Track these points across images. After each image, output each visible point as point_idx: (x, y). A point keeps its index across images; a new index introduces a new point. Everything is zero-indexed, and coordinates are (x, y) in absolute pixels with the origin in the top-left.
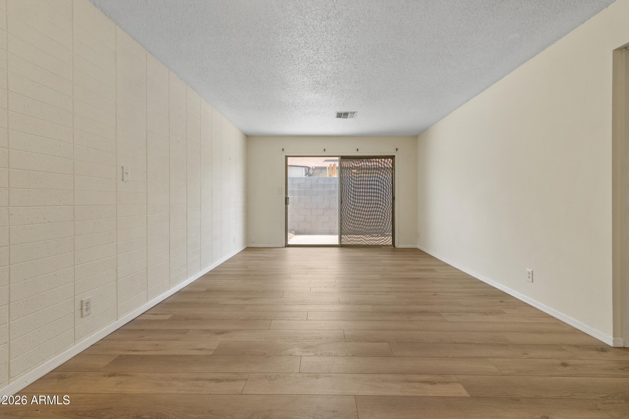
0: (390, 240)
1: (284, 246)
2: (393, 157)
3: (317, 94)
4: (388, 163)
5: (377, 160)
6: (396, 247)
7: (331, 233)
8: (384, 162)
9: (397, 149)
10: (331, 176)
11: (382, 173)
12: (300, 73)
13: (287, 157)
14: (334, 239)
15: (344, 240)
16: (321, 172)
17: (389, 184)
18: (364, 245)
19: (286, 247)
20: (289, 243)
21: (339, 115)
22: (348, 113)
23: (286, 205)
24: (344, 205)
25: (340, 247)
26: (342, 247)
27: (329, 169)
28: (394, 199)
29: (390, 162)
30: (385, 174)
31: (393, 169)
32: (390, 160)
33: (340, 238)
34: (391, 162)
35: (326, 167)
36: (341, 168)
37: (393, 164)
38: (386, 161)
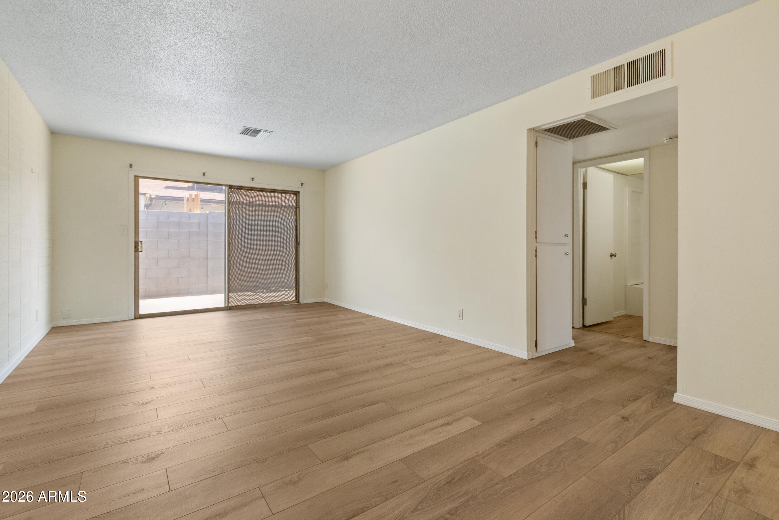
0: (293, 294)
1: (133, 318)
2: (297, 193)
3: (234, 99)
4: (291, 199)
5: (276, 194)
6: (301, 303)
7: (214, 292)
8: (285, 198)
9: (302, 184)
10: (190, 210)
11: (282, 212)
12: (229, 66)
13: (137, 178)
14: (219, 300)
15: (232, 299)
16: (166, 204)
17: (290, 224)
18: (261, 304)
19: (135, 318)
20: (142, 311)
21: (247, 131)
22: (260, 131)
23: (137, 253)
24: (233, 252)
25: (228, 310)
26: (230, 309)
27: (188, 201)
28: (298, 245)
29: (293, 198)
30: (286, 212)
31: (297, 207)
32: (292, 196)
33: (228, 298)
34: (295, 198)
35: (184, 198)
36: (230, 203)
37: (297, 201)
38: (288, 197)
